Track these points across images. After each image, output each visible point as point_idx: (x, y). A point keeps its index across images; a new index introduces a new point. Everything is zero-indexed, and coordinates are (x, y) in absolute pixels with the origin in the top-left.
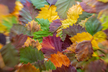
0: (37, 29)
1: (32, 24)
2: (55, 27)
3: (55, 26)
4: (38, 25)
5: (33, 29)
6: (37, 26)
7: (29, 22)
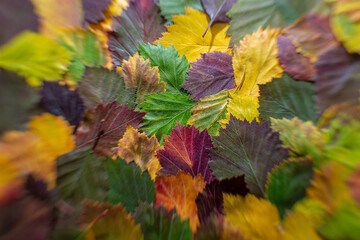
0: (150, 82)
1: (135, 68)
2: (203, 74)
3: (206, 72)
4: (150, 69)
5: (138, 81)
6: (150, 73)
7: (125, 61)
